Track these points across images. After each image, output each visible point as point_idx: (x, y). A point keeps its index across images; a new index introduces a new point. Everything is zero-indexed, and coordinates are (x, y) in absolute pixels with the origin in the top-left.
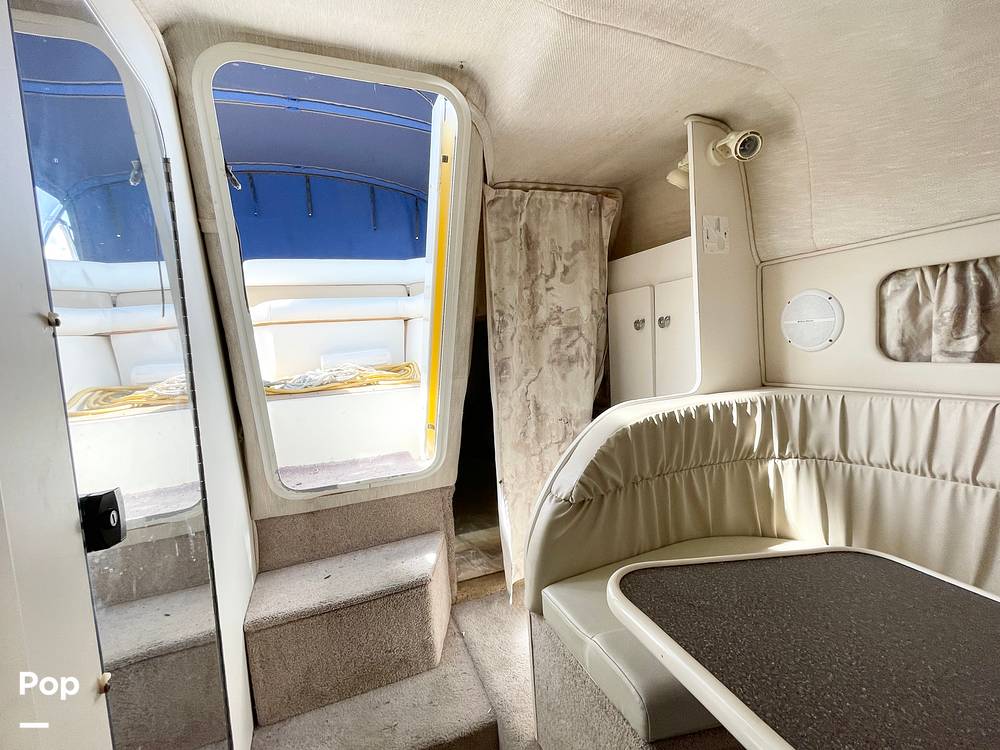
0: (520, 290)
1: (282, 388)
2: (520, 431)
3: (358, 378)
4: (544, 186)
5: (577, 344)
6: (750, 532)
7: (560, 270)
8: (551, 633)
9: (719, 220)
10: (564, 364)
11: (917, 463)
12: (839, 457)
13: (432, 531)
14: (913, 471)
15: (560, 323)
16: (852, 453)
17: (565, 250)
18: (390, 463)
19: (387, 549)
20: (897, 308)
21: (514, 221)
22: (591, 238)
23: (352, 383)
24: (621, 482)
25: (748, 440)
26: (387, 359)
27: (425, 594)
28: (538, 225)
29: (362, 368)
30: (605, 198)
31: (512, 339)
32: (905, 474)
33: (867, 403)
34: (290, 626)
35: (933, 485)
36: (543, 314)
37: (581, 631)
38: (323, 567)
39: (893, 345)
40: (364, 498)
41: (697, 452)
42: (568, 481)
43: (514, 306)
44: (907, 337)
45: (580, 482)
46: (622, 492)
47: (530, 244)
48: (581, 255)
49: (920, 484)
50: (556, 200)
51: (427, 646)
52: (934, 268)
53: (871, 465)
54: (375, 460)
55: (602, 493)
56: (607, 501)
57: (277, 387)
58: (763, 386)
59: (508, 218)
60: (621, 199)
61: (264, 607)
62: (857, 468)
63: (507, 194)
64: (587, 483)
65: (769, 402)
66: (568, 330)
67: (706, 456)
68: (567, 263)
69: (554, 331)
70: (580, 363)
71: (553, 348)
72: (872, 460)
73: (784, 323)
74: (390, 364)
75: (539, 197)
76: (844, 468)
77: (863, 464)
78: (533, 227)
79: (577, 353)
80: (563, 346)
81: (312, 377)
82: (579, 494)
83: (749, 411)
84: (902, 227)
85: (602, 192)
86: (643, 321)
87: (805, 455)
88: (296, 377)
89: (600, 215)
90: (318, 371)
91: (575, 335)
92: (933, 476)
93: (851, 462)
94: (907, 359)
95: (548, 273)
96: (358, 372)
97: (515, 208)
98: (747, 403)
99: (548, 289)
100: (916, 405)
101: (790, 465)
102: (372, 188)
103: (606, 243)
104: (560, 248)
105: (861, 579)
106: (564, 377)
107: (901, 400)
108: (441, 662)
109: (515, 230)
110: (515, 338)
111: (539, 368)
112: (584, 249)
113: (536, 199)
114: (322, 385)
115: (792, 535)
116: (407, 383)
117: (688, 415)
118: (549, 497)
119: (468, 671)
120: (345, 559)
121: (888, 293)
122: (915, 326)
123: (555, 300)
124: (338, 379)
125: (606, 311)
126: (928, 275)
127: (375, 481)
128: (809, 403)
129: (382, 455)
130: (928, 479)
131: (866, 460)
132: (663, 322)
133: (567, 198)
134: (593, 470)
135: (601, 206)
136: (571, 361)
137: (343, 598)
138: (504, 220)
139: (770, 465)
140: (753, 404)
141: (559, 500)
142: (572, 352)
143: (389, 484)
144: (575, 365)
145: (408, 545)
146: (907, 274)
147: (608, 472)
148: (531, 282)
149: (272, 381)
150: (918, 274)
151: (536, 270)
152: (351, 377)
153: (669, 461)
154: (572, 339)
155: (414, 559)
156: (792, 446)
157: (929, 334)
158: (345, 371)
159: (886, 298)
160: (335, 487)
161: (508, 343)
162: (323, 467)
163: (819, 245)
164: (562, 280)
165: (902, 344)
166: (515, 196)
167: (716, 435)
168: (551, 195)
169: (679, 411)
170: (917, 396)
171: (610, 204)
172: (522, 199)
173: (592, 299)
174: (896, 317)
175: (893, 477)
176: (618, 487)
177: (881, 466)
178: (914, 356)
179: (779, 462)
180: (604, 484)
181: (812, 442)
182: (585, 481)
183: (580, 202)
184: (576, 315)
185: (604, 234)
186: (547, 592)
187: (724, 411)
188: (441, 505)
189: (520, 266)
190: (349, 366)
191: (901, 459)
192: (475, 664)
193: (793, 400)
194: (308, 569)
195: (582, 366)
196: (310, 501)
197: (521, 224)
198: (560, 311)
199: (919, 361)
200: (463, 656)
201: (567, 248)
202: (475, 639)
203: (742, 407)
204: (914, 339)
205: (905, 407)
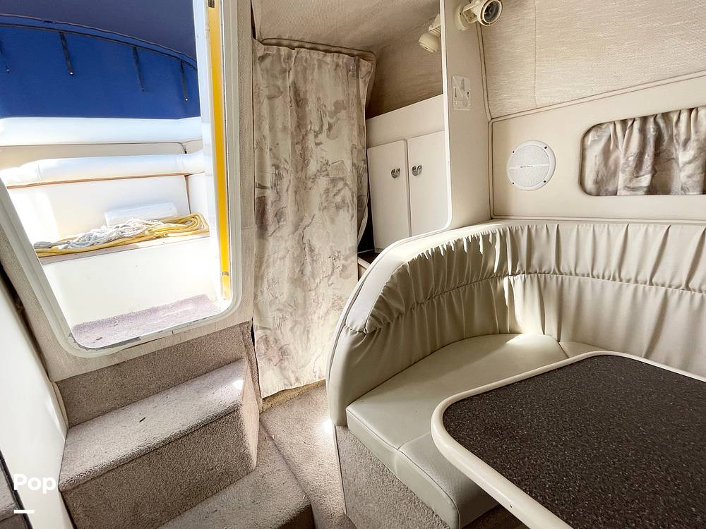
0: (293, 145)
1: (66, 248)
2: (298, 269)
3: (147, 233)
4: (308, 46)
5: (342, 193)
6: (491, 332)
7: (326, 127)
8: (356, 441)
9: (463, 80)
10: (333, 210)
11: (610, 272)
12: (554, 270)
13: (236, 360)
14: (606, 278)
15: (328, 175)
16: (564, 267)
17: (329, 109)
18: (190, 307)
19: (197, 383)
20: (594, 154)
21: (284, 79)
22: (351, 97)
23: (141, 237)
24: (403, 309)
25: (490, 264)
26: (172, 212)
27: (238, 417)
28: (305, 82)
29: (150, 222)
30: (361, 60)
31: (287, 190)
32: (600, 280)
33: (576, 229)
34: (110, 474)
35: (621, 287)
36: (313, 167)
37: (386, 442)
38: (136, 411)
39: (589, 184)
40: (168, 344)
41: (455, 278)
42: (361, 315)
43: (288, 160)
44: (600, 177)
45: (372, 315)
46: (403, 316)
47: (299, 101)
48: (343, 114)
49: (611, 287)
50: (319, 60)
51: (244, 457)
52: (624, 122)
53: (576, 275)
54: (175, 306)
55: (389, 321)
56: (392, 326)
57: (60, 247)
58: (492, 219)
59: (278, 76)
60: (374, 62)
61: (78, 464)
62: (567, 278)
63: (275, 51)
64: (378, 316)
65: (505, 233)
66: (334, 181)
67: (461, 280)
68: (332, 121)
69: (323, 182)
70: (346, 208)
71: (324, 197)
72: (577, 272)
73: (509, 168)
74: (176, 217)
75: (304, 55)
76: (557, 278)
77: (571, 274)
78: (301, 84)
79: (343, 201)
80: (331, 195)
81: (98, 235)
82: (371, 326)
83: (490, 240)
84: (606, 88)
85: (359, 54)
86: (399, 170)
87: (530, 271)
88: (80, 235)
89: (358, 77)
90: (104, 228)
91: (340, 185)
92: (621, 280)
93: (562, 274)
94: (598, 194)
95: (317, 129)
96: (145, 227)
97: (284, 66)
98: (489, 235)
99: (317, 144)
100: (611, 228)
101: (518, 280)
102: (135, 49)
103: (364, 102)
104: (325, 106)
105: (621, 380)
106: (333, 221)
107: (600, 226)
108: (257, 465)
109: (285, 88)
110: (290, 189)
111: (313, 215)
112: (345, 109)
113: (302, 57)
114: (109, 241)
115: (519, 331)
116: (195, 234)
117: (449, 248)
118: (344, 330)
119: (281, 467)
120: (158, 398)
121: (589, 143)
122: (606, 168)
123: (324, 154)
124: (126, 234)
125: (366, 162)
126: (619, 127)
127: (178, 328)
128: (533, 231)
129: (180, 299)
130: (618, 283)
131: (573, 272)
132: (416, 170)
133: (329, 58)
134: (382, 304)
135: (358, 67)
136: (338, 207)
137: (161, 438)
138: (274, 76)
139: (505, 281)
140: (494, 235)
141: (354, 332)
142: (338, 199)
143: (191, 328)
144: (341, 211)
145: (216, 376)
146: (603, 127)
147: (394, 304)
148: (301, 137)
149: (53, 242)
150: (611, 127)
151: (305, 125)
152: (139, 231)
153: (437, 285)
154: (338, 189)
155: (223, 389)
156: (521, 265)
157: (615, 174)
158: (133, 226)
159: (587, 147)
160: (137, 339)
161: (284, 193)
162: (124, 318)
163: (539, 104)
164: (328, 136)
165: (596, 182)
166: (282, 53)
167: (468, 262)
168: (315, 55)
169: (442, 246)
170: (611, 222)
171: (366, 66)
172: (289, 57)
173: (352, 153)
174: (593, 162)
175: (592, 282)
176: (400, 314)
177: (583, 275)
178: (603, 191)
179: (511, 278)
180: (390, 313)
181: (535, 262)
182: (376, 314)
183: (340, 63)
184: (340, 167)
185: (361, 94)
186: (351, 410)
187: (474, 242)
188: (241, 337)
189: (290, 122)
190: (135, 222)
191: (599, 269)
192: (286, 460)
193: (522, 230)
194: (121, 415)
195: (348, 211)
196: (113, 355)
197: (289, 81)
198: (327, 163)
199: (606, 195)
200: (275, 456)
201: (330, 108)
202: (283, 440)
203: (486, 237)
204: (604, 178)
205: (603, 231)
